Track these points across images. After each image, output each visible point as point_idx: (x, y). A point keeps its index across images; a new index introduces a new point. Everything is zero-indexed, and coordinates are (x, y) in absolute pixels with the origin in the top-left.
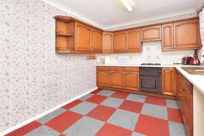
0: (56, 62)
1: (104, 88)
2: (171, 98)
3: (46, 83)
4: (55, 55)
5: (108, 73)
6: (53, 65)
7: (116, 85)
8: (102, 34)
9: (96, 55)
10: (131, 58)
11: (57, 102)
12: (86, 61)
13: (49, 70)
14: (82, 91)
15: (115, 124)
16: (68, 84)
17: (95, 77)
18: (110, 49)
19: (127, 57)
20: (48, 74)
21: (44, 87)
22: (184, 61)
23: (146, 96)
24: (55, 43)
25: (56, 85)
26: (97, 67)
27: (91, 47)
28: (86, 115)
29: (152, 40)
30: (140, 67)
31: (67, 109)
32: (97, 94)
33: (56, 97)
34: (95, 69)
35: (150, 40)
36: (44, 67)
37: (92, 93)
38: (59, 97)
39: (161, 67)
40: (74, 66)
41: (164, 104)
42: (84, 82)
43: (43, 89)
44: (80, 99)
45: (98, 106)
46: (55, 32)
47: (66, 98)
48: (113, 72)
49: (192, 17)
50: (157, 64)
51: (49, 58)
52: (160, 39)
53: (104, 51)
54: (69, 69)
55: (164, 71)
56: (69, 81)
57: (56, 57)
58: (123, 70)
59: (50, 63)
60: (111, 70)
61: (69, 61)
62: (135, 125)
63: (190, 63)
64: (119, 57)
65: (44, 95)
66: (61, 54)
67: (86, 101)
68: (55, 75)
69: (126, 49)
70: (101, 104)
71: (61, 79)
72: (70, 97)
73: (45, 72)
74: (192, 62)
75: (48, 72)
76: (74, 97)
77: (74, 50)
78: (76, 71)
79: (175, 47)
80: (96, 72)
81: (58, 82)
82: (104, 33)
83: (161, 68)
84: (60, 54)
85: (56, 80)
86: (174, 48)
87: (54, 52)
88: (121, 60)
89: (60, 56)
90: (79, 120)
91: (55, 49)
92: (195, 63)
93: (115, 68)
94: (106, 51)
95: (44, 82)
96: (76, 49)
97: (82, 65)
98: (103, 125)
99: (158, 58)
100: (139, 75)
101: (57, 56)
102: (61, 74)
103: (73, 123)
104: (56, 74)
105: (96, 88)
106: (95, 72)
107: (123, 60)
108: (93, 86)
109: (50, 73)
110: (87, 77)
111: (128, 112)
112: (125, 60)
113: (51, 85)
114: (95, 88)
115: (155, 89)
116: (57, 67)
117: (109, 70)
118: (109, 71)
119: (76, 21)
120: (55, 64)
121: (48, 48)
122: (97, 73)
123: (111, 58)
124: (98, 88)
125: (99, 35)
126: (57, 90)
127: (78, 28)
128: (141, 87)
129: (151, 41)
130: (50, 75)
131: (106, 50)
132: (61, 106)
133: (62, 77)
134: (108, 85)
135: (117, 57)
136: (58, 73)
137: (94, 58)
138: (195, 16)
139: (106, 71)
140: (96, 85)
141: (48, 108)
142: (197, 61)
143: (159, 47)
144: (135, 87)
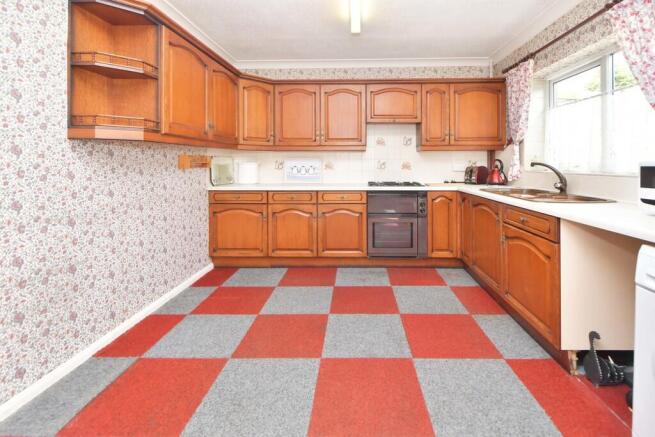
0: (71, 176)
1: (241, 263)
2: (446, 263)
3: (31, 263)
4: (67, 145)
5: (261, 213)
6: (59, 185)
7: (289, 249)
8: (235, 84)
9: (210, 152)
10: (328, 166)
11: (76, 336)
12: (178, 172)
13: (43, 208)
14: (166, 282)
15: (352, 355)
16: (117, 262)
17: (205, 227)
18: (264, 136)
19: (316, 163)
20: (36, 228)
21: (22, 284)
22: (471, 176)
23: (384, 270)
24: (65, 97)
25: (72, 269)
26: (213, 194)
27: (210, 126)
28: (236, 355)
29: (397, 120)
30: (368, 192)
31: (134, 355)
32: (224, 285)
33: (73, 317)
34: (205, 202)
35: (392, 120)
36: (17, 197)
37: (200, 283)
38: (82, 316)
39: (426, 192)
40: (140, 192)
41: (440, 282)
42: (174, 250)
43: (16, 293)
44: (165, 312)
45: (256, 320)
46: (65, 49)
47: (113, 315)
48: (279, 208)
49: (484, 75)
50: (407, 184)
51: (39, 156)
52: (418, 121)
53: (241, 141)
54: (122, 204)
55: (433, 200)
56: (123, 248)
57: (70, 154)
58: (314, 201)
59: (44, 178)
60: (271, 201)
61: (121, 171)
62: (405, 342)
63: (488, 180)
64: (289, 164)
65: (19, 318)
66: (89, 144)
67: (196, 311)
68: (66, 230)
69: (318, 138)
70: (263, 311)
71: (91, 242)
72: (125, 311)
73: (24, 217)
74: (492, 178)
75: (39, 218)
76: (140, 307)
77: (157, 132)
78: (147, 211)
79: (452, 142)
80: (207, 213)
81: (81, 256)
82: (242, 83)
83: (424, 194)
84: (85, 140)
85: (70, 248)
86: (449, 145)
87: (64, 133)
88: (295, 171)
89: (84, 150)
90: (220, 377)
91: (65, 122)
92: (496, 181)
93: (284, 197)
94: (248, 142)
95: (18, 263)
96: (164, 129)
97: (165, 187)
98: (318, 366)
99: (406, 166)
100: (368, 214)
101: (73, 148)
102: (90, 223)
103: (203, 392)
104: (71, 223)
105: (210, 267)
106: (205, 213)
107: (303, 172)
108: (200, 261)
109: (48, 221)
110: (180, 232)
111: (367, 316)
112: (311, 171)
113: (49, 273)
114: (205, 266)
115: (412, 246)
116: (74, 195)
117: (265, 201)
118: (265, 206)
119: (165, 25)
120: (66, 182)
121: (37, 114)
122: (213, 214)
123: (259, 166)
124: (215, 267)
125: (230, 85)
126: (75, 289)
127: (171, 52)
128: (374, 246)
129: (394, 123)
130: (44, 230)
131: (250, 138)
132: (95, 352)
133: (94, 234)
134: (262, 251)
135: (281, 164)
136: (78, 222)
137: (204, 165)
138: (491, 76)
139: (252, 207)
140: (208, 258)
141: (39, 369)
142: (502, 175)
143: (410, 140)
144: (356, 246)
